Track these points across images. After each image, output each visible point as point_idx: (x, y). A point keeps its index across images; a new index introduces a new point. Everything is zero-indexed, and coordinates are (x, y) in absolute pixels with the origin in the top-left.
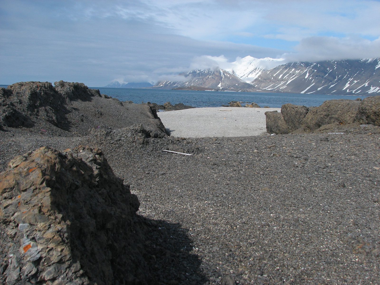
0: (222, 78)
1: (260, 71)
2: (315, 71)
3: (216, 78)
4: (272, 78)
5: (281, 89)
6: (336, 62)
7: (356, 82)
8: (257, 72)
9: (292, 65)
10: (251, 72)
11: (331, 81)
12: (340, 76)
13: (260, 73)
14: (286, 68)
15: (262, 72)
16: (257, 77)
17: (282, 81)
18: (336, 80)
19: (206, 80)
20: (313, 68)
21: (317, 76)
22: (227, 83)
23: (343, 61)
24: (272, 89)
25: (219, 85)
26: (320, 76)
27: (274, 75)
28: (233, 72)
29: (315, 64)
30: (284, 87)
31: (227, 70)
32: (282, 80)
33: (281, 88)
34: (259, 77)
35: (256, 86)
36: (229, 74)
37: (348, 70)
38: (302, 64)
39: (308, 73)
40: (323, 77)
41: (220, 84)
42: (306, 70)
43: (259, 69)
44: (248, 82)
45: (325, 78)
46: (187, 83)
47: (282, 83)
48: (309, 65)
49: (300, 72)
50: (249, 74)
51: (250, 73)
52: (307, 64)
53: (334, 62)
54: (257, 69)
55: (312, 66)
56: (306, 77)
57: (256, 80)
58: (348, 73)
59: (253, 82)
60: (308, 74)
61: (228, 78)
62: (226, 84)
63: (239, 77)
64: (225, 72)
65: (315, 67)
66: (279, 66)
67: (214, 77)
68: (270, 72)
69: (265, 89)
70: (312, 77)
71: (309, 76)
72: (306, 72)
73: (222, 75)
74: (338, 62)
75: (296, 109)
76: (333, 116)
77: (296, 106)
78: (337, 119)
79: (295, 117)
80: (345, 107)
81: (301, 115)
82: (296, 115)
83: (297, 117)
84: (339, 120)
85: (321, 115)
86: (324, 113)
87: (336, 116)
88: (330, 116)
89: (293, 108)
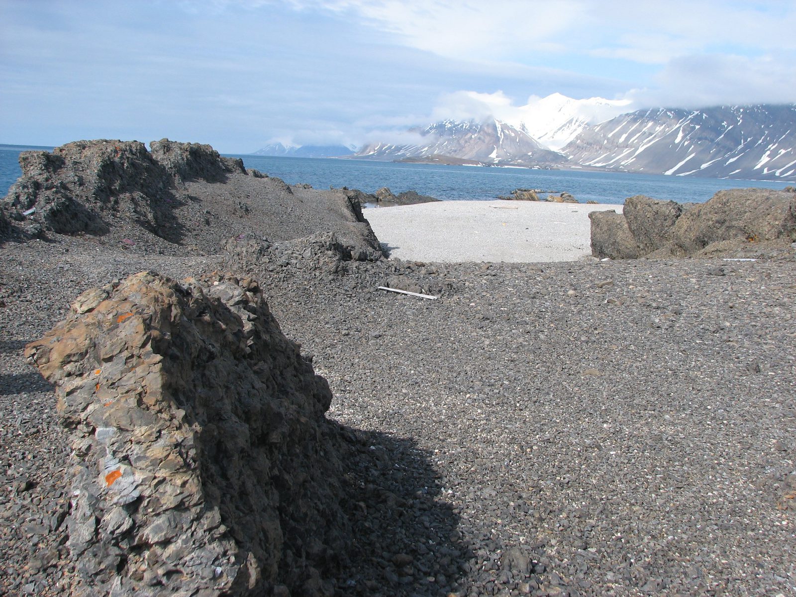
0: (498, 139)
1: (579, 126)
2: (697, 127)
3: (487, 139)
4: (606, 142)
5: (622, 165)
6: (741, 110)
7: (783, 152)
8: (573, 127)
9: (647, 114)
10: (561, 128)
11: (731, 150)
12: (749, 139)
13: (580, 130)
14: (635, 120)
15: (584, 128)
16: (572, 138)
17: (627, 147)
18: (740, 147)
19: (466, 142)
20: (692, 121)
21: (700, 139)
22: (511, 151)
23: (758, 108)
24: (604, 164)
25: (493, 155)
26: (706, 139)
27: (610, 136)
28: (523, 127)
29: (696, 113)
30: (630, 160)
31: (509, 122)
32: (626, 145)
33: (622, 163)
34: (577, 138)
35: (571, 157)
36: (514, 131)
37: (767, 127)
38: (669, 113)
39: (681, 132)
40: (712, 140)
41: (495, 151)
42: (678, 125)
43: (577, 121)
44: (554, 149)
45: (718, 144)
46: (426, 149)
47: (626, 152)
48: (684, 116)
49: (664, 129)
50: (556, 132)
51: (559, 129)
52: (680, 114)
53: (738, 110)
54: (574, 122)
55: (690, 117)
56: (677, 141)
57: (570, 145)
58: (766, 132)
59: (563, 149)
60: (680, 135)
61: (513, 140)
62: (506, 152)
63: (536, 138)
64: (505, 127)
65: (697, 119)
66: (621, 116)
67: (482, 137)
68: (602, 129)
69: (590, 165)
70: (690, 140)
71: (683, 138)
72: (677, 131)
73: (499, 132)
74: (745, 109)
75: (655, 207)
76: (734, 223)
77: (656, 202)
78: (743, 230)
79: (654, 224)
80: (760, 205)
81: (665, 220)
82: (655, 219)
83: (658, 223)
84: (745, 233)
85: (708, 220)
86: (715, 217)
87: (741, 224)
88: (727, 224)
89: (650, 206)
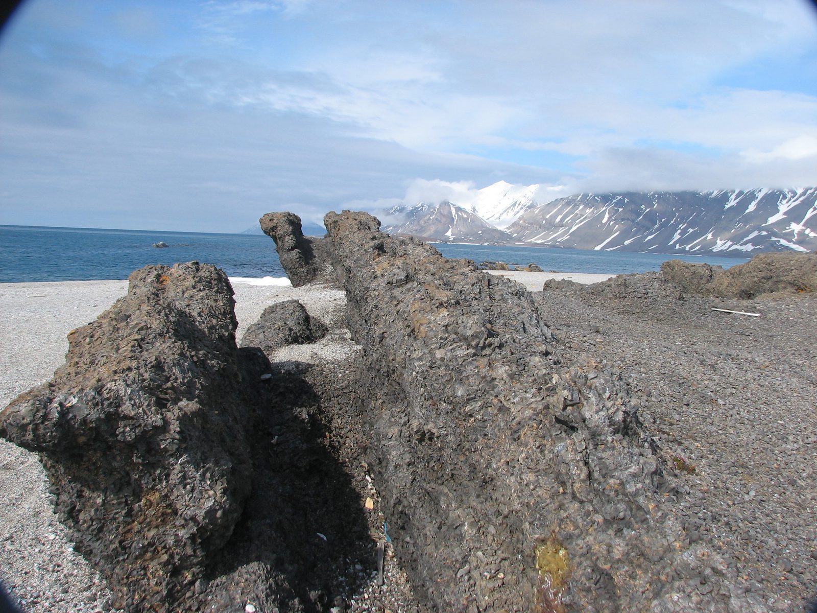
0: (453, 219)
1: (522, 208)
2: (621, 210)
3: (444, 220)
4: (544, 222)
5: (559, 242)
6: (656, 196)
7: (691, 230)
8: (516, 209)
9: (579, 198)
10: (506, 210)
11: (648, 229)
12: (663, 220)
13: (522, 213)
14: (568, 203)
15: (526, 210)
16: (516, 219)
17: (562, 227)
18: (656, 227)
19: (425, 222)
20: (616, 204)
21: (623, 220)
22: (463, 230)
23: (670, 194)
24: (543, 241)
25: (449, 234)
26: (628, 219)
27: (548, 217)
28: (474, 210)
29: (619, 197)
30: (566, 238)
31: (462, 206)
32: (561, 225)
33: (559, 240)
34: (520, 219)
35: (515, 235)
36: (466, 212)
37: (678, 210)
38: (596, 198)
39: (607, 214)
40: (633, 221)
41: (450, 230)
42: (604, 208)
43: (519, 204)
44: (502, 228)
45: (638, 224)
46: (391, 228)
47: (561, 231)
48: (609, 200)
49: (593, 211)
50: (502, 214)
52: (606, 199)
53: (653, 196)
54: (517, 205)
55: (614, 201)
56: (604, 221)
57: (514, 225)
58: (677, 214)
59: (508, 228)
60: (607, 216)
61: (465, 220)
62: (460, 231)
63: (485, 218)
64: (459, 209)
65: (620, 204)
66: (557, 200)
67: (439, 219)
68: (540, 211)
69: (531, 242)
70: (615, 219)
71: (609, 218)
72: (604, 212)
73: (454, 214)
74: (660, 195)
75: (692, 269)
76: (782, 278)
77: (693, 264)
78: (792, 284)
79: (692, 283)
80: (804, 264)
81: (701, 279)
82: (693, 278)
84: (795, 285)
85: (754, 277)
87: (789, 278)
89: (687, 268)
